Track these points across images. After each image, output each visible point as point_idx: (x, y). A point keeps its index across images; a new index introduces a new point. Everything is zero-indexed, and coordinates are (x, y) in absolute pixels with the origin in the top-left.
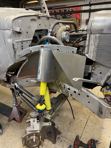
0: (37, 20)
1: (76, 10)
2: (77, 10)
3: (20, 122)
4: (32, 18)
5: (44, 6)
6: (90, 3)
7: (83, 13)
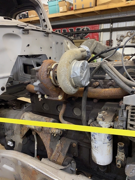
1: (92, 28)
2: (94, 28)
5: (43, 17)
7: (102, 33)
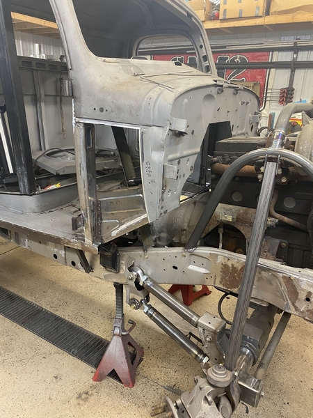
0: (215, 96)
1: (254, 60)
2: (258, 60)
3: (131, 384)
4: (208, 91)
6: (295, 43)
7: (272, 70)
